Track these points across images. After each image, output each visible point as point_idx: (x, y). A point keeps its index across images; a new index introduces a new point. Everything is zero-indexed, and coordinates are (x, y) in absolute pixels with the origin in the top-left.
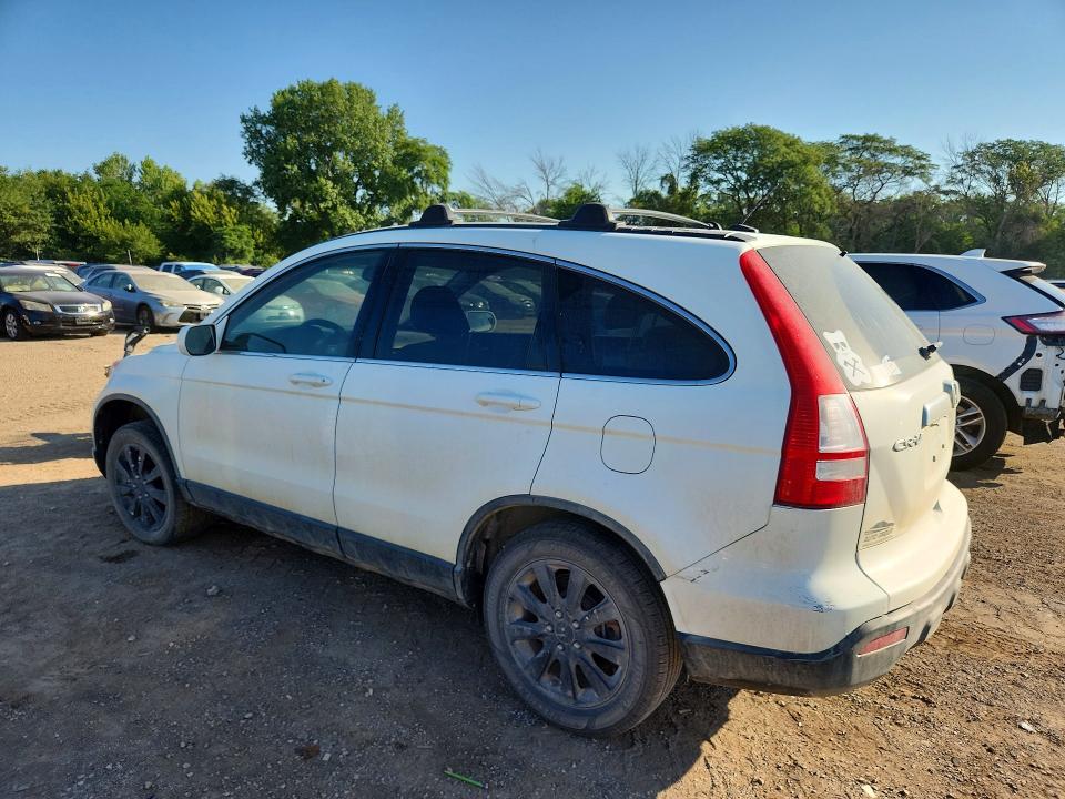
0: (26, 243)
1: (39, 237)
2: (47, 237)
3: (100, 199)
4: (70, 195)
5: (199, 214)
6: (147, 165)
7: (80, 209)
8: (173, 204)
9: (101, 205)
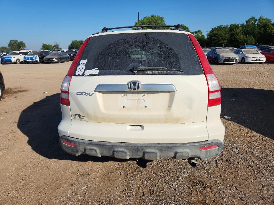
0: (222, 43)
1: (225, 41)
2: (227, 41)
3: (242, 30)
4: (235, 30)
5: (269, 31)
6: (260, 18)
7: (237, 33)
8: (262, 29)
9: (242, 32)
